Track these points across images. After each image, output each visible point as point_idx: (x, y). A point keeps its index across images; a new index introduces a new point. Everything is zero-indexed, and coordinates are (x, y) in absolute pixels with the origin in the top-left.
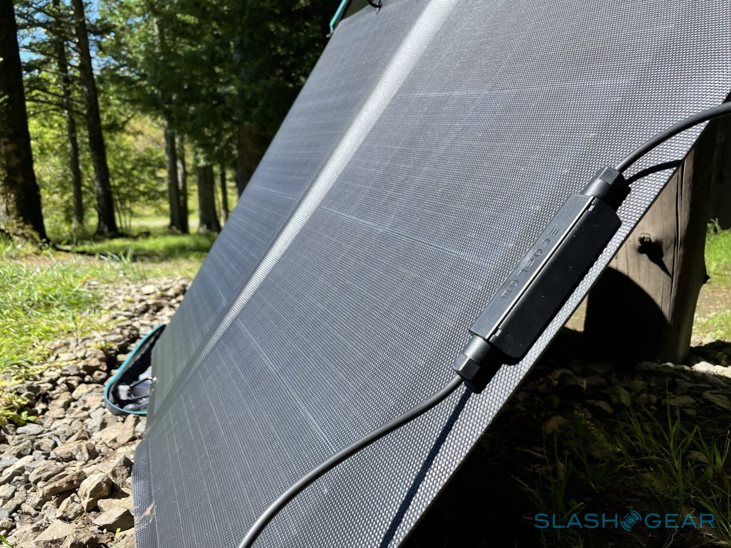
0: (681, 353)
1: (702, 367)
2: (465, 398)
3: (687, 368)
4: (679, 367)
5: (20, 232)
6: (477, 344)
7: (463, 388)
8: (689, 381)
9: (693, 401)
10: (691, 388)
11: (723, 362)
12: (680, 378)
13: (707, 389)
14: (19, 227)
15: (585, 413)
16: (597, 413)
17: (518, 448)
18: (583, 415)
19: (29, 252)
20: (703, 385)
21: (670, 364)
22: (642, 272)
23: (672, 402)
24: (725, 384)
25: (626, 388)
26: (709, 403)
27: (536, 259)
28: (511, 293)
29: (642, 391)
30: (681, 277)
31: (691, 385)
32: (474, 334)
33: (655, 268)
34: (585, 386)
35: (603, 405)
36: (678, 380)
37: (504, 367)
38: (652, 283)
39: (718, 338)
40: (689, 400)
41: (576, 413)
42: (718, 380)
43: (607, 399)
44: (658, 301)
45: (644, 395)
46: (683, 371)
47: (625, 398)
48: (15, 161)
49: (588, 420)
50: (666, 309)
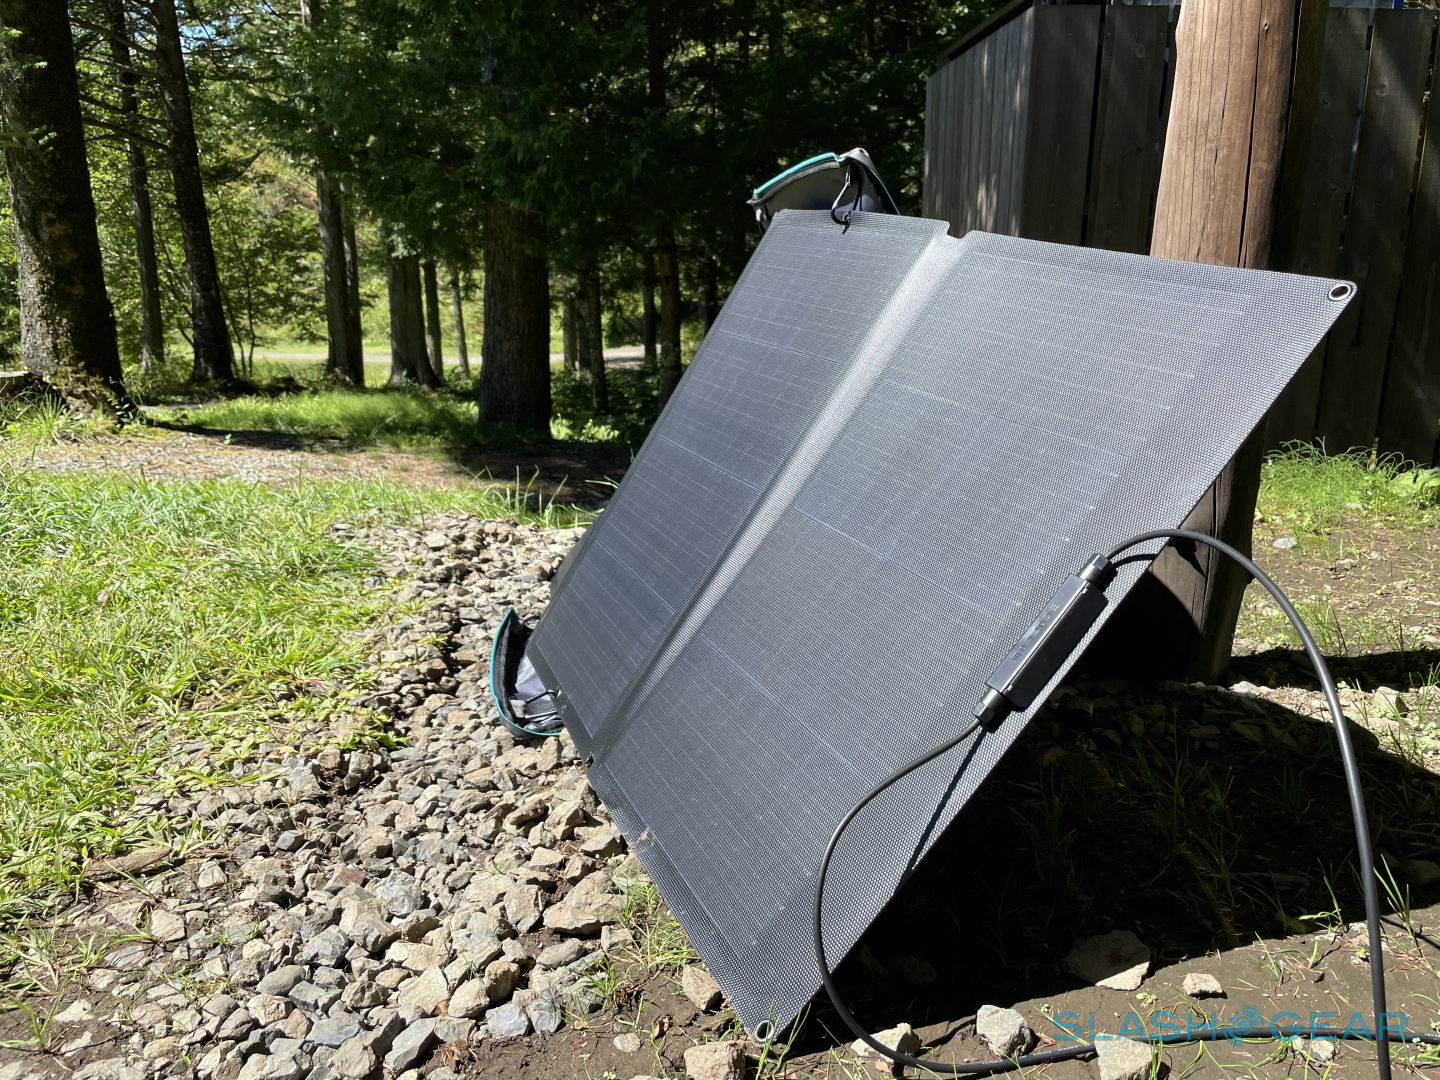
0: (1216, 668)
1: (1242, 687)
2: (981, 737)
3: (1221, 689)
4: (1211, 687)
5: (81, 389)
6: (993, 694)
7: (980, 729)
8: (1219, 707)
9: (1218, 732)
10: (1218, 716)
11: (1272, 682)
12: (1209, 702)
13: (1239, 717)
14: (78, 380)
15: (1089, 743)
16: (1103, 744)
17: (1010, 782)
18: (1087, 746)
19: (99, 429)
20: (1234, 713)
21: (1200, 684)
22: (1170, 569)
23: (1193, 733)
24: (1262, 711)
25: (1140, 715)
26: (1237, 734)
27: (1041, 628)
28: (1018, 657)
29: (1160, 718)
30: (1216, 577)
31: (1219, 712)
32: (990, 687)
33: (1185, 565)
34: (1091, 712)
35: (1112, 735)
36: (1205, 705)
37: (1013, 713)
38: (1181, 582)
39: (1279, 643)
40: (1215, 731)
41: (1078, 743)
42: (1256, 706)
43: (1116, 727)
44: (1188, 605)
45: (1162, 724)
46: (1216, 693)
47: (1138, 726)
48: (69, 256)
49: (1091, 752)
50: (1198, 616)
